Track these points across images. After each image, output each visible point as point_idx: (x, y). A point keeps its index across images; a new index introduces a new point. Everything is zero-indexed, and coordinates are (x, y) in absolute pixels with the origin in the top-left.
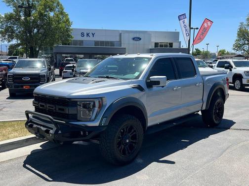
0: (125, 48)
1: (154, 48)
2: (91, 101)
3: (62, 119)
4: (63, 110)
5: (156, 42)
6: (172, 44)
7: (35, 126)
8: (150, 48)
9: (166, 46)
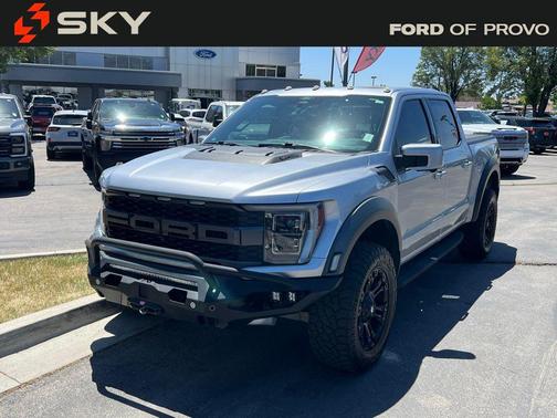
0: (180, 75)
1: (244, 75)
2: (299, 212)
3: (217, 260)
4: (224, 236)
5: (251, 62)
6: (284, 68)
7: (127, 280)
8: (237, 75)
9: (271, 73)
